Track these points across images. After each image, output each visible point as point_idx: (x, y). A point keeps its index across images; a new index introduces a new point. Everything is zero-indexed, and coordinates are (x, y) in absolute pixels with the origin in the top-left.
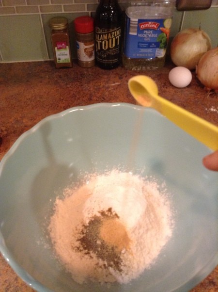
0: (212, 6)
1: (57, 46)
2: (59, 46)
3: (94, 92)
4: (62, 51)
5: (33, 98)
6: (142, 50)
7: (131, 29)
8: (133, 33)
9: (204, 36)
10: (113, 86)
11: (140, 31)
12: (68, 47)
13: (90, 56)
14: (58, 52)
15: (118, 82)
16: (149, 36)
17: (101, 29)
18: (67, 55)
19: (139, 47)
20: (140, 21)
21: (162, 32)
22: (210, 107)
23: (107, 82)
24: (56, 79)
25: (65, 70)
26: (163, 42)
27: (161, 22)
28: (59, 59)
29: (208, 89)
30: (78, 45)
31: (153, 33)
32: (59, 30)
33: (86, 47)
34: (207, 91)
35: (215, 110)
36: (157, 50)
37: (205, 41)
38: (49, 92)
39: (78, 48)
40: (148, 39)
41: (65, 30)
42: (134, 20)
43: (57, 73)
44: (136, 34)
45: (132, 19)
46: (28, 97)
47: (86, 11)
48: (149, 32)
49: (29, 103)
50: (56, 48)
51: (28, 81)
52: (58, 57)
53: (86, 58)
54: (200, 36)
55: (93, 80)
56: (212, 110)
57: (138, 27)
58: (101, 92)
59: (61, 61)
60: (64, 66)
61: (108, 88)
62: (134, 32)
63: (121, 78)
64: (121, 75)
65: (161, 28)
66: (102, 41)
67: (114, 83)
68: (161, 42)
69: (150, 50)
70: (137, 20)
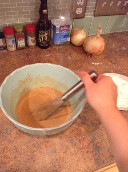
0: (85, 17)
1: (18, 39)
2: (19, 39)
3: (41, 60)
4: (21, 41)
5: (11, 66)
7: (56, 31)
9: (84, 31)
10: (48, 56)
11: (60, 31)
12: (24, 39)
13: (34, 42)
14: (19, 42)
15: (49, 54)
17: (44, 31)
18: (23, 43)
19: (60, 38)
20: (61, 27)
22: (91, 62)
23: (44, 55)
24: (19, 55)
25: (21, 50)
26: (70, 34)
28: (20, 45)
29: (89, 54)
30: (28, 38)
31: (66, 31)
32: (19, 32)
33: (32, 39)
34: (88, 55)
35: (94, 63)
37: (85, 33)
38: (18, 63)
39: (28, 39)
41: (22, 32)
43: (18, 52)
44: (59, 33)
45: (57, 27)
46: (8, 66)
47: (30, 21)
48: (64, 31)
49: (10, 69)
50: (18, 40)
51: (5, 58)
52: (19, 44)
54: (83, 31)
55: (38, 54)
56: (92, 63)
57: (60, 30)
58: (43, 60)
59: (20, 46)
60: (22, 48)
61: (46, 57)
62: (58, 32)
63: (50, 52)
64: (50, 51)
65: (69, 29)
66: (44, 36)
67: (48, 55)
68: (69, 34)
70: (59, 27)
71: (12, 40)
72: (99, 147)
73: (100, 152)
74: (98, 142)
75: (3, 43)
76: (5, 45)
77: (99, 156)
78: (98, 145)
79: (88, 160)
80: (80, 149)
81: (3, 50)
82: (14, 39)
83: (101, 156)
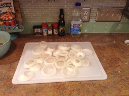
4: (50, 31)
6: (75, 32)
8: (72, 27)
14: (49, 31)
16: (76, 28)
21: (80, 27)
27: (79, 25)
28: (49, 33)
32: (49, 26)
36: (79, 32)
40: (76, 29)
41: (51, 26)
42: (72, 24)
53: (55, 33)
60: (50, 35)
69: (77, 32)
71: (45, 30)
72: (65, 88)
73: (65, 91)
74: (66, 86)
75: (41, 31)
76: (41, 32)
77: (63, 92)
78: (66, 87)
79: (56, 92)
80: (55, 86)
81: (40, 34)
82: (46, 29)
83: (64, 93)
